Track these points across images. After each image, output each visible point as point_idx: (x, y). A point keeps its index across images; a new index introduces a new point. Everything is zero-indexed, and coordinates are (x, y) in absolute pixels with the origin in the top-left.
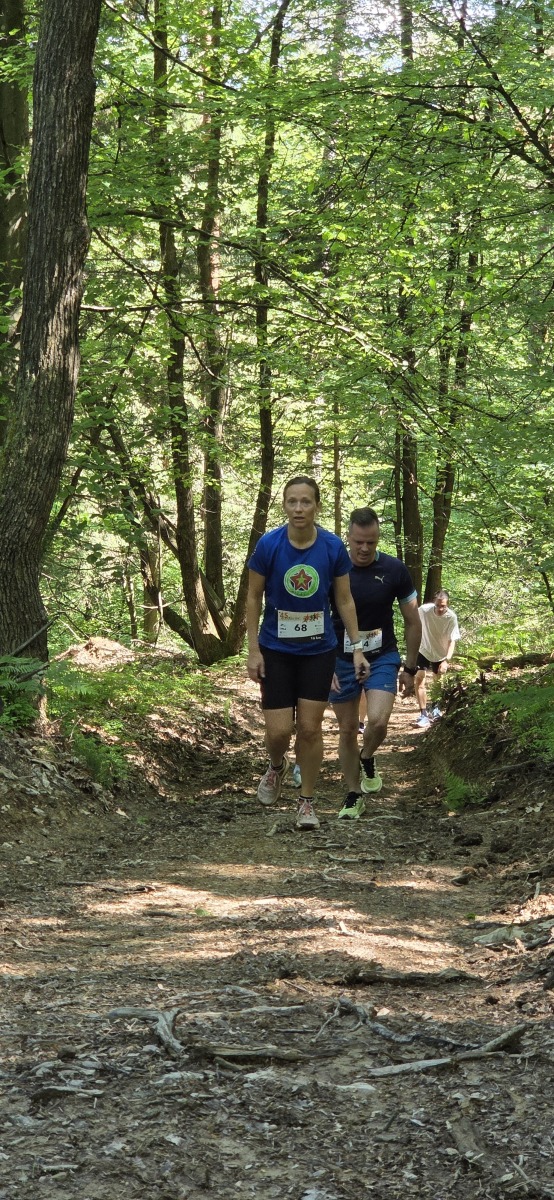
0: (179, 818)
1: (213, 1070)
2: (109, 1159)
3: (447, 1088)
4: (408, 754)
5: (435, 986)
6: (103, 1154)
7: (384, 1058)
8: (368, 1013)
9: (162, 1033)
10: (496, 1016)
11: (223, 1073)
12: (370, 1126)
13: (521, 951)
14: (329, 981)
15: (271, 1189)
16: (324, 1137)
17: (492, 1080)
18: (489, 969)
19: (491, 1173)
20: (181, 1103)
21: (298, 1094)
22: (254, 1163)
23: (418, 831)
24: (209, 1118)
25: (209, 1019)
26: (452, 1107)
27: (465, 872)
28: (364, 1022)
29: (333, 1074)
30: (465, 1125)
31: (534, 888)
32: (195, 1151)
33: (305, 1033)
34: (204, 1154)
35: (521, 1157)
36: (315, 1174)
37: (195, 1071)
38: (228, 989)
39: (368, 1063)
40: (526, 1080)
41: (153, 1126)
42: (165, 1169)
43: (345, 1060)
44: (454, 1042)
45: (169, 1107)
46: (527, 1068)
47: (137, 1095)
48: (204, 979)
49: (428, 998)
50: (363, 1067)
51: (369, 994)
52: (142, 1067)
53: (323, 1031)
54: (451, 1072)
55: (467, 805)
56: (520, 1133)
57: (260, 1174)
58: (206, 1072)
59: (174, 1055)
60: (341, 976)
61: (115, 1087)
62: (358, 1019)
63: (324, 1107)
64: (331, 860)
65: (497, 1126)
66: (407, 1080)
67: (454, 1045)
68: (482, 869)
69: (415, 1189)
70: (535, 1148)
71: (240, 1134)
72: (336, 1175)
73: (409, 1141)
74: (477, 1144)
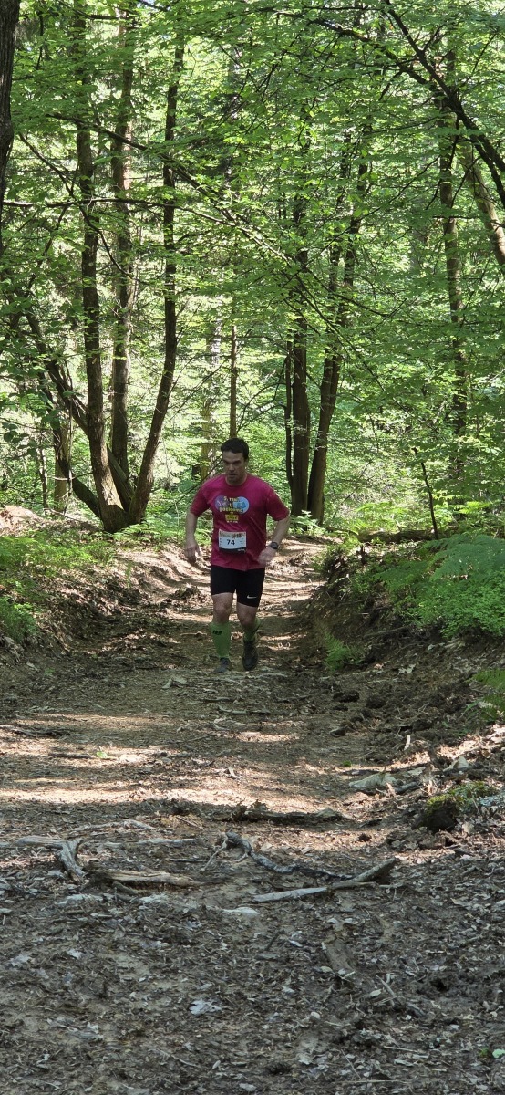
0: (82, 671)
1: (112, 893)
2: (15, 970)
3: (323, 913)
4: (291, 619)
5: (313, 824)
6: (11, 965)
7: (267, 886)
8: (254, 846)
9: (66, 860)
10: (368, 852)
11: (121, 896)
12: (253, 946)
13: (392, 795)
14: (218, 819)
15: (162, 1000)
16: (211, 955)
17: (364, 907)
18: (362, 810)
19: (361, 989)
20: (82, 922)
21: (189, 916)
22: (147, 976)
23: (301, 687)
24: (107, 936)
25: (109, 848)
26: (327, 930)
27: (343, 725)
28: (249, 854)
29: (220, 899)
30: (339, 946)
31: (405, 740)
32: (94, 965)
33: (195, 862)
34: (103, 967)
35: (388, 976)
36: (202, 987)
37: (96, 894)
38: (127, 822)
39: (252, 890)
40: (395, 908)
41: (56, 942)
42: (66, 981)
43: (232, 887)
44: (330, 873)
45: (71, 925)
46: (395, 897)
47: (43, 913)
48: (104, 813)
49: (307, 835)
50: (248, 893)
51: (254, 830)
52: (47, 889)
53: (212, 862)
54: (327, 900)
55: (345, 666)
56: (388, 955)
57: (152, 985)
58: (105, 895)
59: (76, 880)
60: (228, 813)
61: (22, 906)
62: (244, 852)
63: (211, 928)
64: (220, 712)
65: (367, 948)
66: (287, 906)
67: (330, 876)
68: (358, 723)
69: (293, 1002)
70: (401, 968)
71: (134, 950)
72: (221, 989)
73: (288, 960)
74: (349, 963)
